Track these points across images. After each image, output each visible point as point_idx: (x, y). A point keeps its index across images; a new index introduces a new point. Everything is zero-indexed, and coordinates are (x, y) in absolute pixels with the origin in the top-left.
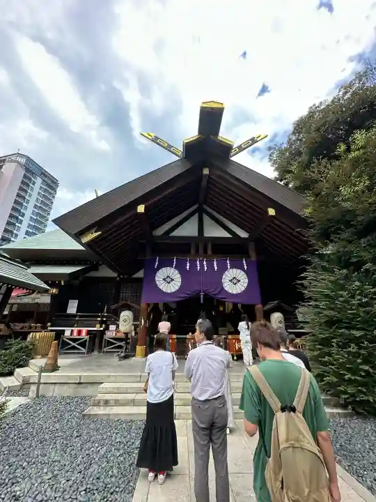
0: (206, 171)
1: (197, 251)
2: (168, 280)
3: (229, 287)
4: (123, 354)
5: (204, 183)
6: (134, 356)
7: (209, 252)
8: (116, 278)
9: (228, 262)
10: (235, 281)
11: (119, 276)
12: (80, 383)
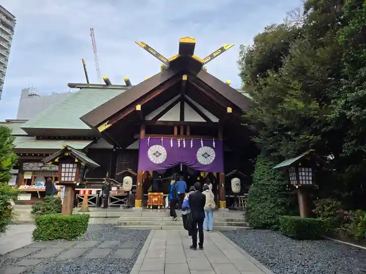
0: (185, 78)
1: (179, 133)
2: (157, 154)
3: (202, 160)
4: (126, 205)
5: (184, 85)
6: (134, 207)
7: (188, 134)
8: (113, 149)
9: (202, 141)
10: (206, 155)
11: (115, 148)
12: (106, 217)
